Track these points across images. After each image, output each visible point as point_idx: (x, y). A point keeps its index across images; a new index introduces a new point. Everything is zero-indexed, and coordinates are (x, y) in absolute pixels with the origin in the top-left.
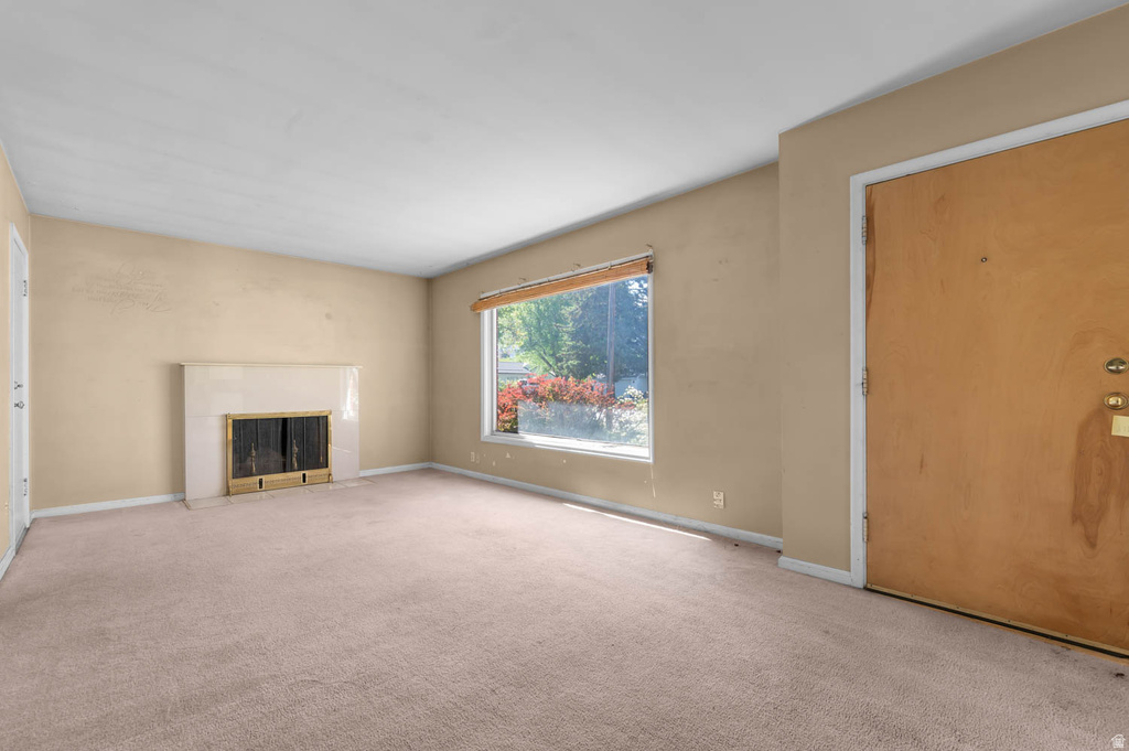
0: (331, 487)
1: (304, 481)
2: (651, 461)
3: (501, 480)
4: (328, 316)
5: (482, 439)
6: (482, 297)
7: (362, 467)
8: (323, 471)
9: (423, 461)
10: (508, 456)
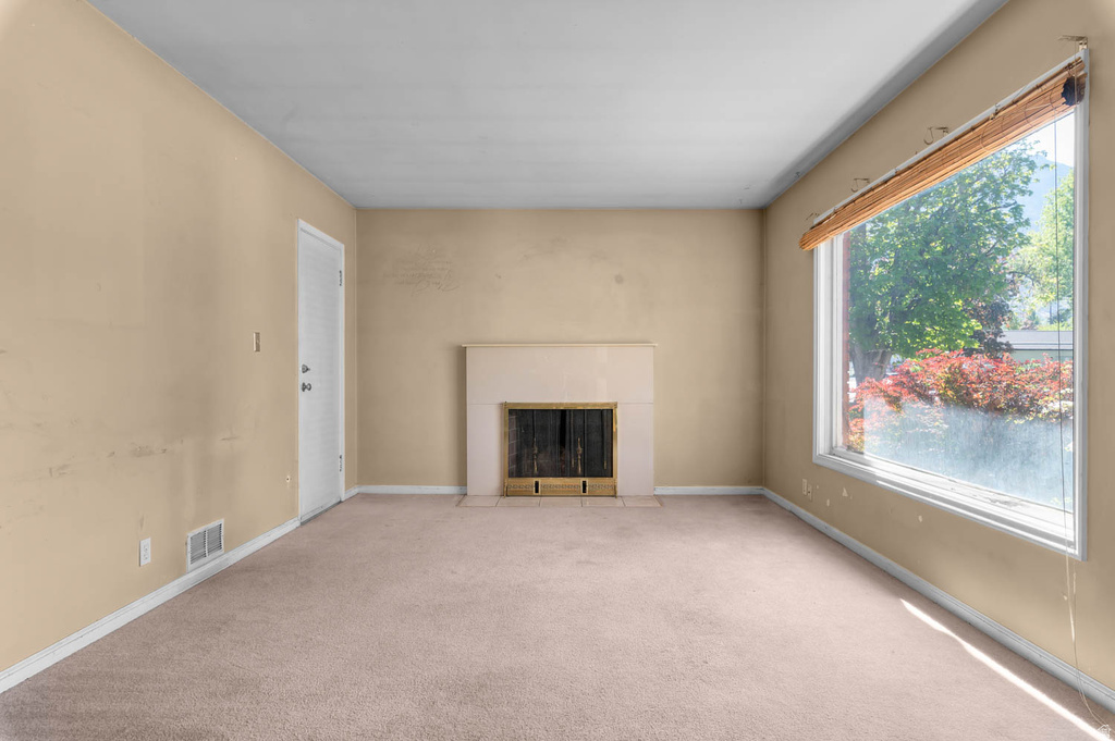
0: (619, 503)
1: (584, 491)
2: (1075, 551)
3: (835, 532)
4: (619, 280)
5: (814, 461)
6: (816, 221)
7: (659, 481)
8: (607, 481)
9: (749, 482)
10: (845, 494)
